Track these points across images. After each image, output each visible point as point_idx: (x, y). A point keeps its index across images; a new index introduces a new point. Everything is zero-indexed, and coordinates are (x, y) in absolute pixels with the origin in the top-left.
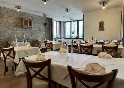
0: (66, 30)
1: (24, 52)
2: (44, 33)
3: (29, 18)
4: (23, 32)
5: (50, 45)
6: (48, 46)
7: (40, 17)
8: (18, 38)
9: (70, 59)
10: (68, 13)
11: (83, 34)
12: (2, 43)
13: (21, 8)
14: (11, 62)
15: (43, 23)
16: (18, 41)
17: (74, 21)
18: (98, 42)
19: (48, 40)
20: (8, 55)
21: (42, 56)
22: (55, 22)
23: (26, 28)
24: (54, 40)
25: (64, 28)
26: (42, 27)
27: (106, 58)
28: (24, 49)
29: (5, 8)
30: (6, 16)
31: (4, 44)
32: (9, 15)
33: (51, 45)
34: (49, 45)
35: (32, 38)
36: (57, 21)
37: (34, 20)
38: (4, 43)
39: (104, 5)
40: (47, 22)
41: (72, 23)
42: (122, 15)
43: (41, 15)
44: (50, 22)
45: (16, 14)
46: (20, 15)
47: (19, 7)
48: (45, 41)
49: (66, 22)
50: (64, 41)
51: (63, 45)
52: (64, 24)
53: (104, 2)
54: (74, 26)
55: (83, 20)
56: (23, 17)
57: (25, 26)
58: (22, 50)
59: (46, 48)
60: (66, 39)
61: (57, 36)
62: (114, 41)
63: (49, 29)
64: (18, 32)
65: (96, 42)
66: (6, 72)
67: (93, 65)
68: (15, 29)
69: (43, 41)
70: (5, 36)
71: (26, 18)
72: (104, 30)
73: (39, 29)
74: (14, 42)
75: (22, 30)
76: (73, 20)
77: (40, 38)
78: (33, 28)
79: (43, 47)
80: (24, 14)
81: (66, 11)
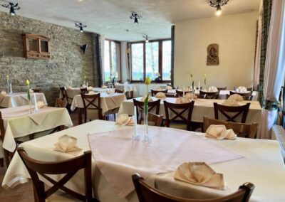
0: (134, 61)
2: (79, 69)
3: (40, 34)
4: (27, 67)
5: (93, 101)
6: (91, 103)
7: (68, 30)
8: (15, 83)
9: (141, 144)
11: (172, 71)
13: (19, 9)
15: (77, 45)
16: (15, 91)
17: (151, 41)
18: (206, 91)
19: (90, 88)
21: (70, 140)
22: (106, 43)
23: (35, 57)
24: (104, 86)
25: (128, 57)
26: (74, 56)
27: (225, 139)
33: (97, 101)
34: (91, 100)
35: (50, 82)
36: (110, 41)
37: (54, 37)
40: (87, 41)
41: (148, 44)
42: (257, 31)
43: (72, 26)
44: (94, 43)
45: (8, 24)
46: (18, 25)
47: (13, 7)
48: (82, 90)
49: (132, 43)
50: (129, 87)
51: (126, 100)
52: (128, 48)
53: (219, 1)
54: (152, 52)
55: (172, 39)
56: (27, 29)
57: (32, 52)
59: (85, 107)
60: (132, 82)
61: (113, 77)
62: (240, 91)
63: (92, 60)
64: (15, 67)
65: (201, 92)
67: (195, 167)
68: (7, 60)
69: (79, 89)
71: (33, 34)
72: (218, 63)
73: (67, 59)
74: (3, 93)
75: (25, 61)
76: (150, 39)
77: (71, 82)
78: (53, 58)
79: (76, 106)
80: (28, 22)
81: (131, 18)
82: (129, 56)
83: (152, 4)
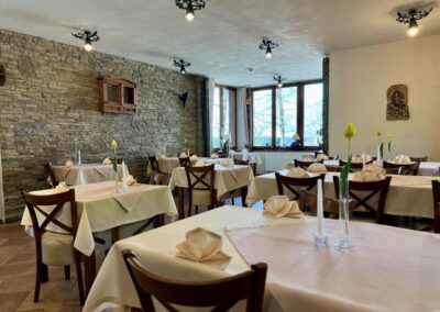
1: (115, 206)
2: (177, 129)
3: (123, 77)
4: (103, 125)
5: (203, 176)
6: (199, 180)
7: (163, 71)
8: (86, 149)
10: (269, 55)
12: (27, 168)
13: (98, 39)
14: (64, 245)
15: (175, 94)
16: (87, 161)
17: (285, 85)
19: (195, 157)
20: (50, 218)
21: (209, 239)
22: (217, 91)
23: (115, 111)
25: (248, 111)
26: (170, 109)
28: (115, 195)
29: (39, 39)
30: (44, 68)
31: (35, 172)
32: (56, 66)
33: (208, 176)
34: (199, 175)
35: (135, 148)
36: (221, 87)
37: (142, 82)
38: (34, 168)
39: (413, 23)
40: (188, 87)
41: (280, 91)
43: (169, 65)
44: (199, 91)
45: (80, 63)
46: (93, 64)
47: (89, 37)
48: (182, 160)
49: (254, 89)
50: (250, 157)
52: (247, 97)
53: (413, 12)
55: (325, 80)
56: (105, 70)
57: (112, 104)
58: (107, 201)
59: (191, 187)
61: (224, 141)
63: (195, 116)
64: (86, 126)
66: (42, 285)
68: (76, 115)
69: (177, 159)
70: (40, 140)
71: (113, 77)
73: (160, 114)
74: (69, 163)
75: (101, 118)
76: (283, 82)
77: (165, 149)
78: (140, 112)
79: (176, 184)
80: (107, 59)
81: (261, 48)
82: (249, 109)
83: (297, 24)
